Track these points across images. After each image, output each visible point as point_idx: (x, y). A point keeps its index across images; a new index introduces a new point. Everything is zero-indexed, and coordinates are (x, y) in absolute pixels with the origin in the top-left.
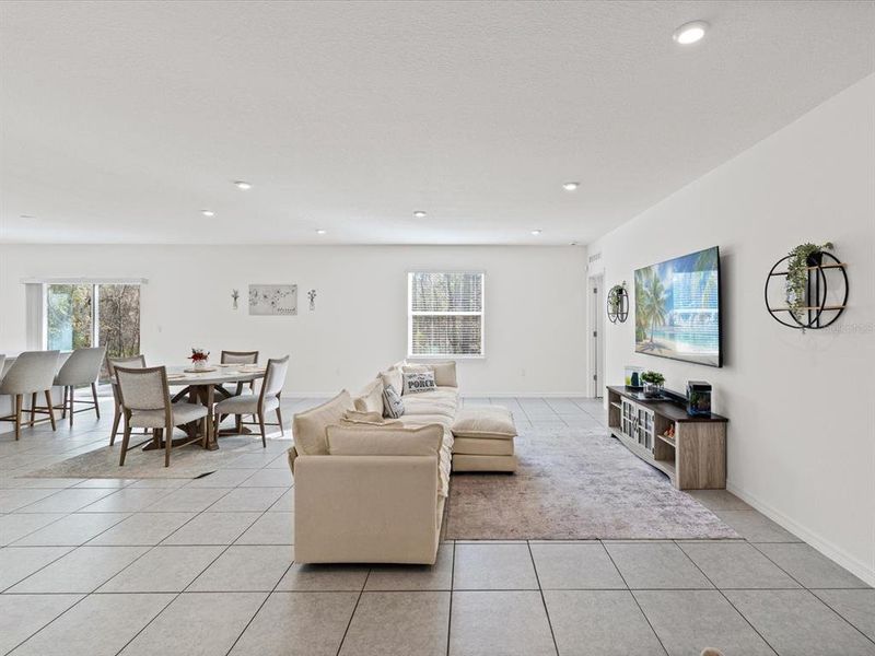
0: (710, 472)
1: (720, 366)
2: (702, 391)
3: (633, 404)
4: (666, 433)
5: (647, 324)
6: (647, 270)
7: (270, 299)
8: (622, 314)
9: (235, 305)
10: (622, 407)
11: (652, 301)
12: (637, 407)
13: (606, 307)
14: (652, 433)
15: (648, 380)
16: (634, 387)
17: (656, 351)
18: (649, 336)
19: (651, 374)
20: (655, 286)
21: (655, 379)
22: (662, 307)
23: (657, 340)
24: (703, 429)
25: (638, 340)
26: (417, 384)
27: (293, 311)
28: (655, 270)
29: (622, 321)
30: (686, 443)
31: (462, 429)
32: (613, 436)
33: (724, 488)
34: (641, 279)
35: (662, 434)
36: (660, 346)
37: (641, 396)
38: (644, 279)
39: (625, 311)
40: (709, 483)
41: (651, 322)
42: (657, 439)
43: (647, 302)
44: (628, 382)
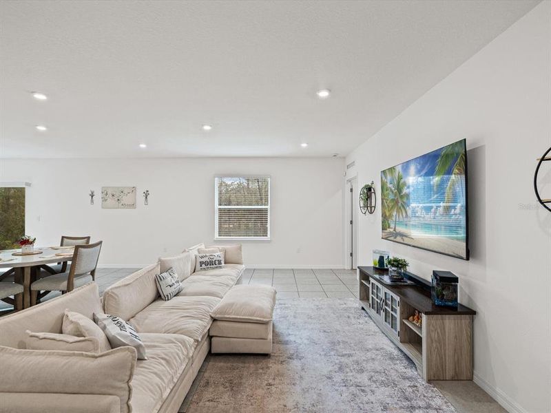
0: (457, 363)
1: (468, 259)
2: (448, 282)
3: (380, 286)
4: (411, 318)
5: (391, 216)
6: (392, 170)
7: (117, 197)
8: (371, 207)
9: (92, 201)
10: (370, 286)
11: (395, 196)
12: (383, 290)
13: (359, 202)
14: (398, 316)
15: (393, 265)
16: (381, 269)
17: (399, 239)
18: (392, 226)
19: (396, 260)
20: (399, 183)
21: (400, 264)
22: (405, 200)
23: (400, 229)
24: (450, 322)
25: (384, 229)
26: (206, 263)
27: (133, 206)
28: (399, 169)
29: (371, 213)
30: (433, 334)
31: (220, 314)
32: (363, 309)
33: (471, 379)
34: (386, 177)
35: (407, 319)
36: (402, 235)
37: (386, 279)
38: (389, 177)
39: (373, 205)
40: (456, 374)
41: (394, 213)
42: (402, 324)
43: (391, 197)
44: (375, 264)
